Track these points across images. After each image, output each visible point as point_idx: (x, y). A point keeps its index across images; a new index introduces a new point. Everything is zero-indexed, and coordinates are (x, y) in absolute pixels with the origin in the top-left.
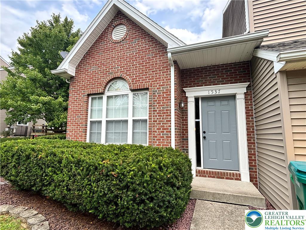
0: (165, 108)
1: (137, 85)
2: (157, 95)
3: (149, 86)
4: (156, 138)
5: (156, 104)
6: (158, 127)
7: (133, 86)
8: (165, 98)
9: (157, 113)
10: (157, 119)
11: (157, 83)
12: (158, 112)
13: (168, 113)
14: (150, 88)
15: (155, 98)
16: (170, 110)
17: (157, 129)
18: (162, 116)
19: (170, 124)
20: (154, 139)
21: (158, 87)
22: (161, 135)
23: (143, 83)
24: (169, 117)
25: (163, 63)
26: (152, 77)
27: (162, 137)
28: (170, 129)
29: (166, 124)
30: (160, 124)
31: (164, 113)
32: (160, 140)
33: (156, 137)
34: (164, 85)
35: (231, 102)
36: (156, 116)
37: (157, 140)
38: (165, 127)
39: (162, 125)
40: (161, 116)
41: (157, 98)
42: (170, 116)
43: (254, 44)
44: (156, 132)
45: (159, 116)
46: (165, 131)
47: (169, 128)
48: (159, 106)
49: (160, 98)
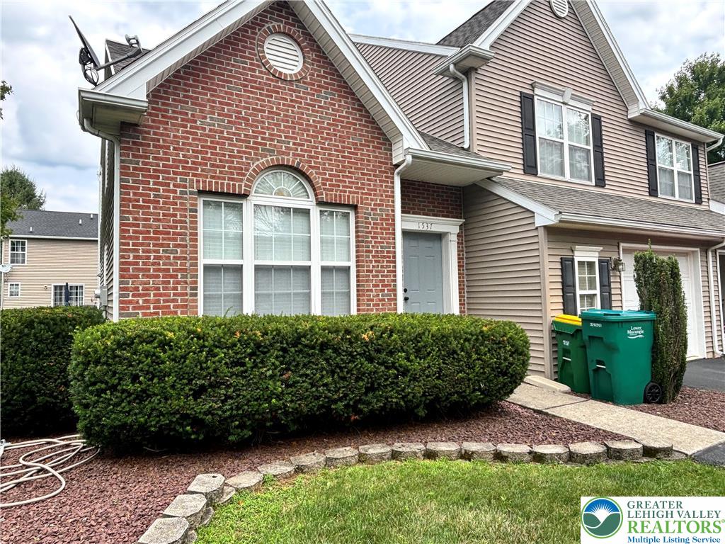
0: (386, 247)
1: (336, 195)
2: (372, 222)
3: (358, 202)
4: (372, 303)
5: (370, 239)
6: (374, 283)
7: (327, 195)
8: (385, 229)
9: (373, 257)
10: (373, 267)
11: (372, 200)
12: (373, 254)
13: (389, 257)
14: (359, 205)
15: (368, 228)
16: (395, 252)
17: (374, 286)
18: (381, 261)
19: (395, 276)
20: (369, 305)
21: (372, 207)
22: (380, 297)
23: (345, 192)
24: (392, 265)
25: (380, 162)
26: (362, 184)
27: (380, 300)
28: (395, 286)
29: (387, 276)
30: (378, 276)
31: (384, 257)
32: (378, 305)
33: (372, 300)
34: (383, 205)
35: (436, 244)
36: (371, 262)
37: (374, 305)
38: (386, 283)
39: (380, 278)
40: (379, 262)
41: (372, 228)
42: (395, 262)
43: (488, 174)
44: (371, 291)
45: (376, 261)
46: (386, 289)
47: (392, 283)
48: (375, 242)
49: (377, 228)
